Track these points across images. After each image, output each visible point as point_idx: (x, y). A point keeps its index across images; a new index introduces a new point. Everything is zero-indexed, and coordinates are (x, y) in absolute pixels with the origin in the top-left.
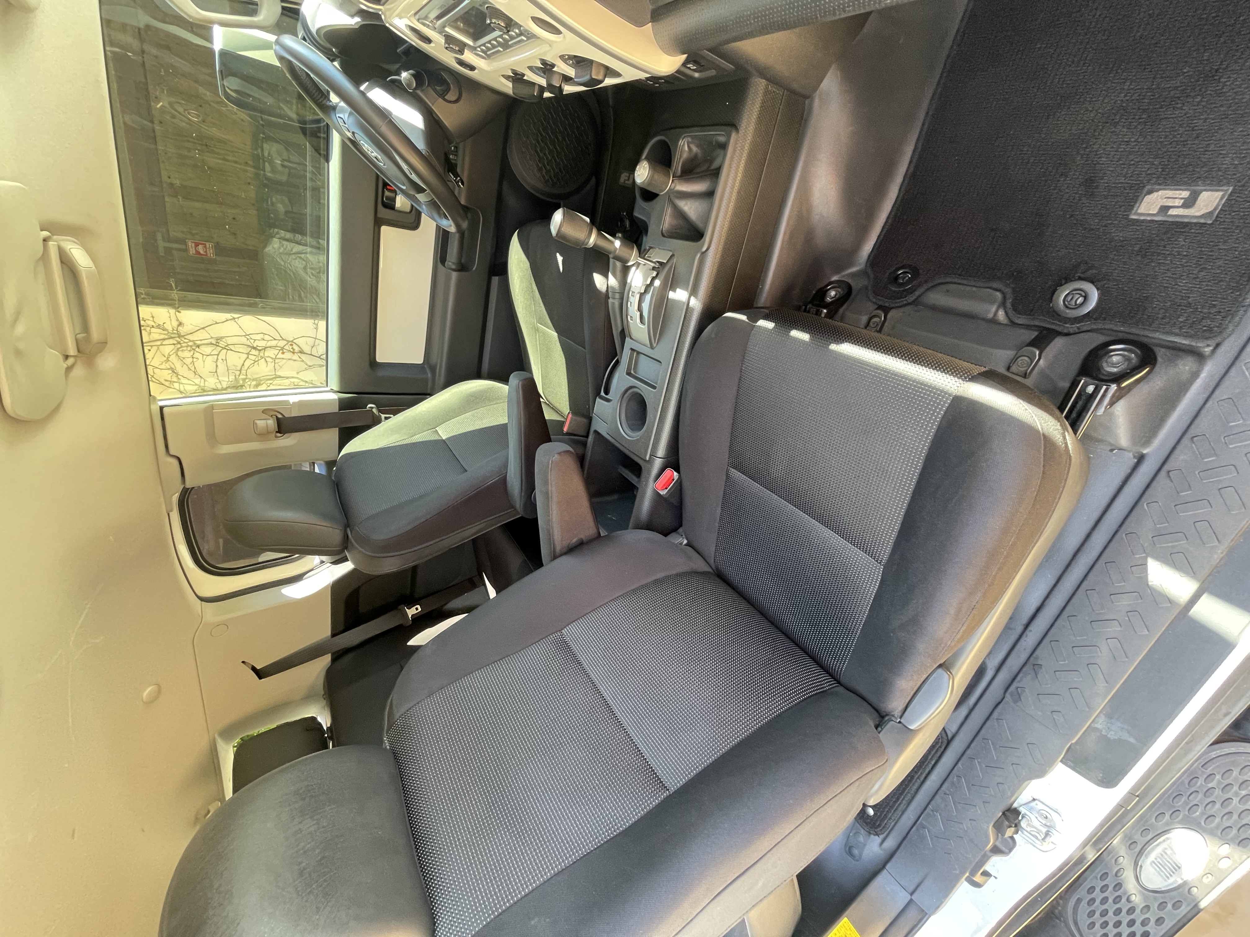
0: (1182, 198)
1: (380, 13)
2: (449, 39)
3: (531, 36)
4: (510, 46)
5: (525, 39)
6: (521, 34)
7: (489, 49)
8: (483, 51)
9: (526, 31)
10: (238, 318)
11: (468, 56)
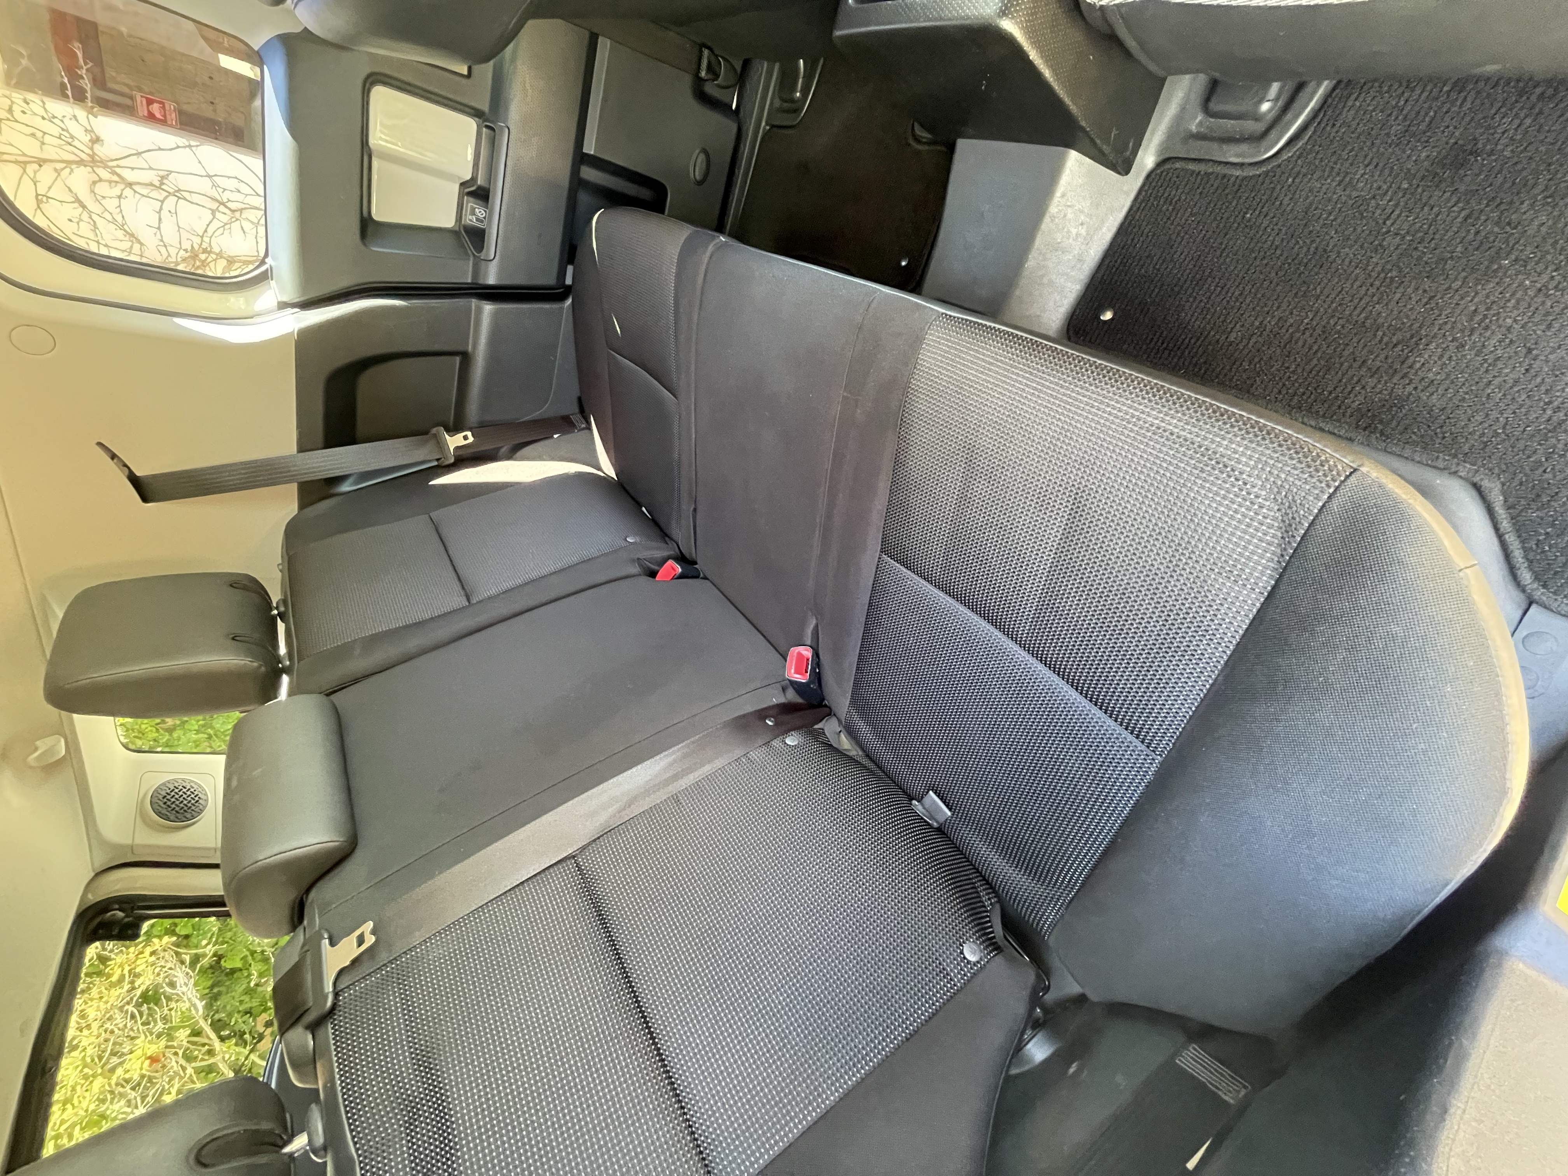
10: (197, 146)
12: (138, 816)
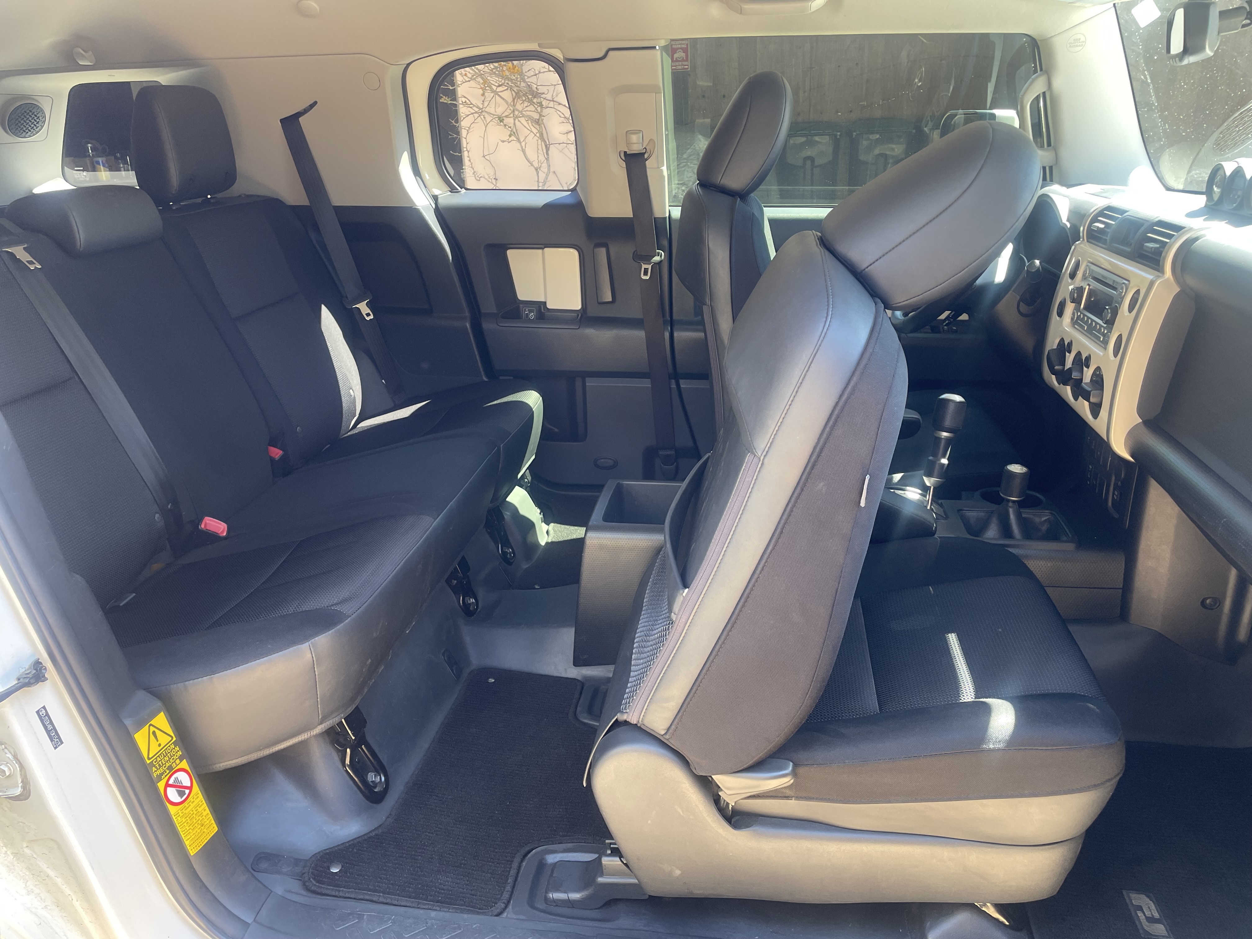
0: (1152, 915)
1: (1081, 240)
2: (1080, 290)
3: (1105, 343)
4: (1091, 334)
5: (1101, 340)
6: (1104, 335)
7: (1082, 320)
8: (1078, 317)
9: (1109, 337)
11: (1070, 308)
12: (13, 96)
